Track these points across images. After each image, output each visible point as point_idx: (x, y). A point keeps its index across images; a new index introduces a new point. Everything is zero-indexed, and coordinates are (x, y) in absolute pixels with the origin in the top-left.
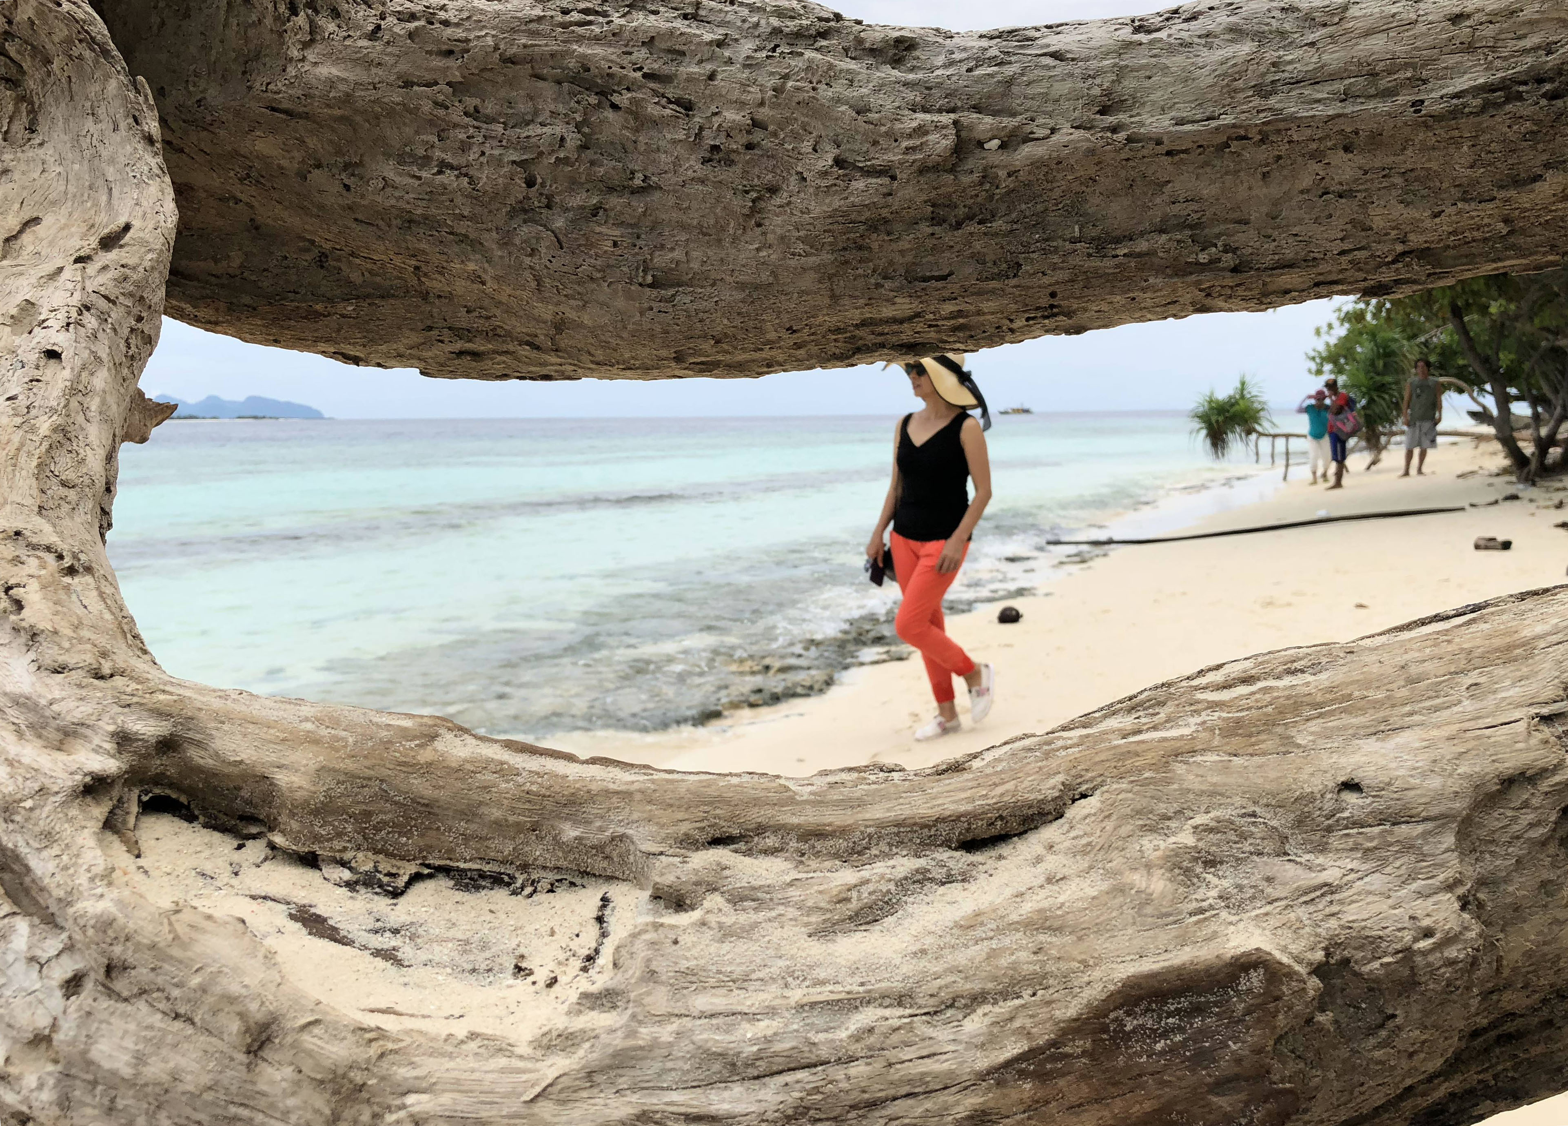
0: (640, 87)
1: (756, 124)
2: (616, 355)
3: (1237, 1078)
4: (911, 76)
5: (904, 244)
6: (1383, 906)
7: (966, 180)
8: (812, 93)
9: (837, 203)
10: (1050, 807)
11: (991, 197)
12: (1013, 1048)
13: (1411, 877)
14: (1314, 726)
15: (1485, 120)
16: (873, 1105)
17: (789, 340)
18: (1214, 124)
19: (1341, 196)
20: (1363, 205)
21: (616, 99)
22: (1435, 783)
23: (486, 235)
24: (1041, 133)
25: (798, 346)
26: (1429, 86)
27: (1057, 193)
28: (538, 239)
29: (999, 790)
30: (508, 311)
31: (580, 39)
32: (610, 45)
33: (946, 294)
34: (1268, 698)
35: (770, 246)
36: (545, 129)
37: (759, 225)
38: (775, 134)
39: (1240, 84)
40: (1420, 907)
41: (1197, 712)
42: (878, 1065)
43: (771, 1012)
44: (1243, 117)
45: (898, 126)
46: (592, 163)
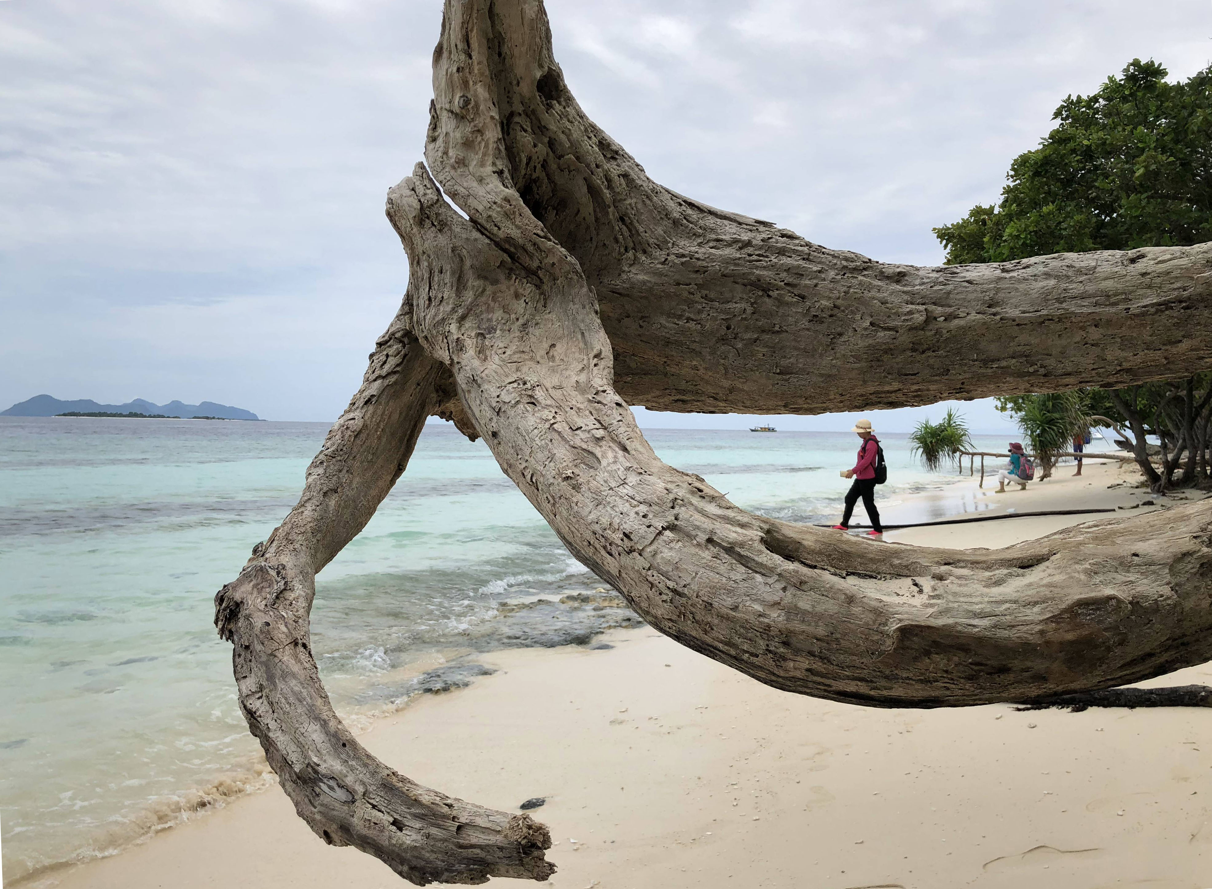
0: (783, 289)
1: (835, 306)
2: (756, 404)
3: (1110, 628)
4: (905, 289)
5: (898, 360)
6: (1148, 588)
7: (929, 334)
8: (862, 295)
9: (871, 342)
10: (1046, 557)
11: (938, 341)
12: (1048, 615)
13: (1156, 581)
14: (1121, 538)
15: (1156, 317)
16: (1013, 626)
17: (840, 398)
18: (1038, 314)
19: (1092, 345)
20: (1103, 350)
21: (771, 293)
22: (1162, 554)
23: (705, 350)
24: (962, 315)
25: (841, 402)
26: (1132, 302)
27: (968, 339)
28: (729, 352)
29: (1029, 552)
30: (707, 382)
31: (757, 267)
32: (770, 270)
33: (915, 381)
34: (1104, 531)
35: (837, 359)
36: (737, 305)
37: (833, 349)
38: (843, 311)
39: (1050, 297)
40: (1160, 589)
41: (1083, 534)
42: (1013, 617)
43: (981, 603)
44: (1051, 311)
45: (900, 310)
46: (757, 320)
